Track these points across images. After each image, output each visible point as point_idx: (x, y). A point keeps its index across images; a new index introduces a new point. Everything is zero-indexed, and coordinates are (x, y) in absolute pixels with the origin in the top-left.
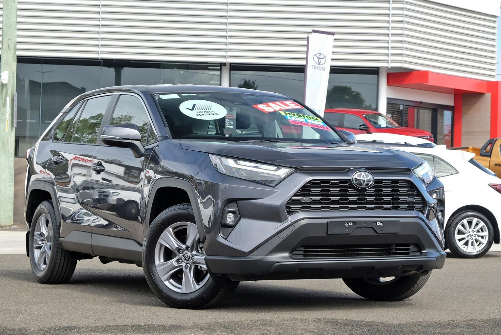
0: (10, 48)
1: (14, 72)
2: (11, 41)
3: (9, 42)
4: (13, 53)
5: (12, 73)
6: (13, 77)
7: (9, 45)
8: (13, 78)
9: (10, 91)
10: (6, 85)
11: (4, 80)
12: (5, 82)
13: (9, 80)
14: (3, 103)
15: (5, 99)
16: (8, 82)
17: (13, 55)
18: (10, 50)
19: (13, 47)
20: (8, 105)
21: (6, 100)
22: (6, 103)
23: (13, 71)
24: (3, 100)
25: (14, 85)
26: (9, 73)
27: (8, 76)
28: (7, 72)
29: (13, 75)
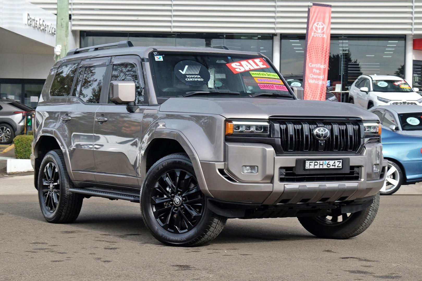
0: (62, 26)
1: (66, 45)
2: (63, 20)
3: (62, 21)
4: (65, 30)
5: (64, 46)
7: (62, 23)
8: (65, 51)
10: (59, 55)
11: (57, 52)
12: (58, 54)
13: (61, 52)
16: (61, 54)
17: (65, 32)
18: (63, 28)
19: (65, 25)
26: (62, 46)
27: (61, 48)
28: (60, 46)
29: (65, 48)
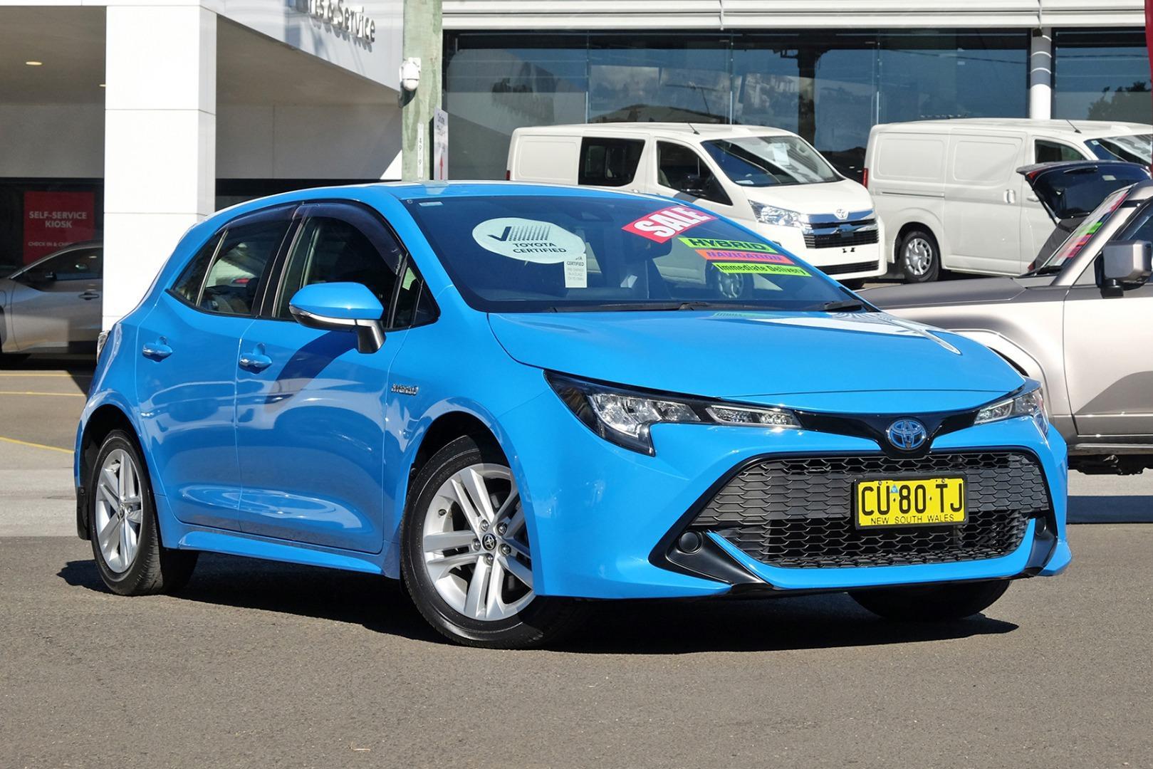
1: (436, 58)
4: (433, 10)
5: (429, 62)
6: (434, 72)
8: (432, 75)
9: (424, 109)
10: (414, 91)
11: (409, 79)
12: (411, 84)
13: (422, 81)
14: (408, 140)
15: (412, 129)
16: (420, 85)
17: (430, 16)
18: (425, 3)
20: (422, 145)
21: (415, 131)
22: (415, 138)
23: (434, 57)
24: (410, 131)
25: (437, 93)
26: (423, 62)
27: (420, 69)
28: (418, 61)
29: (434, 67)
